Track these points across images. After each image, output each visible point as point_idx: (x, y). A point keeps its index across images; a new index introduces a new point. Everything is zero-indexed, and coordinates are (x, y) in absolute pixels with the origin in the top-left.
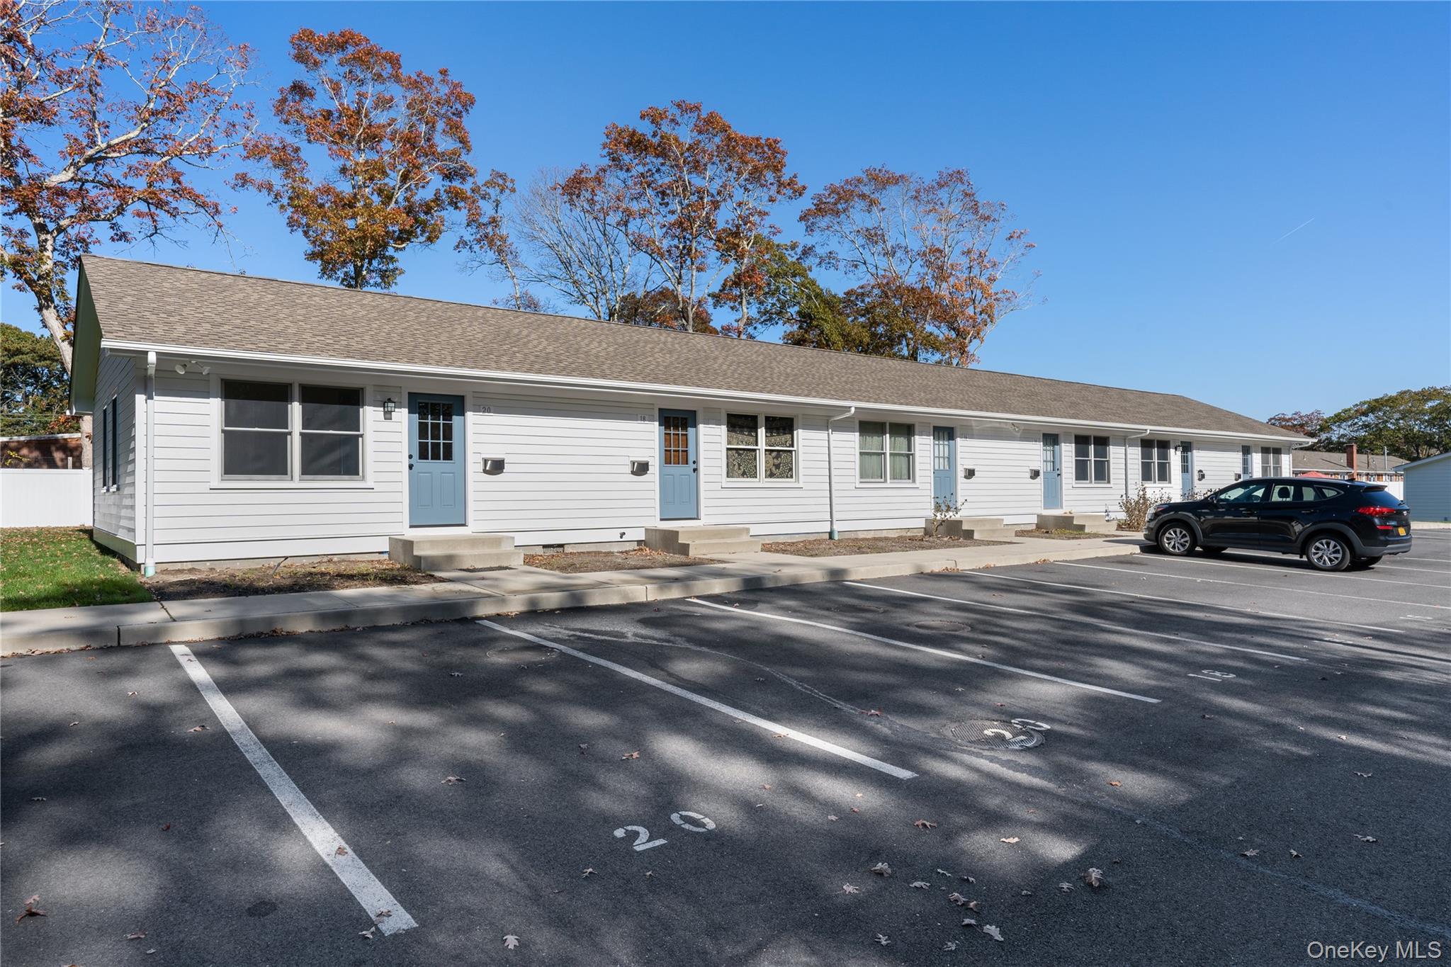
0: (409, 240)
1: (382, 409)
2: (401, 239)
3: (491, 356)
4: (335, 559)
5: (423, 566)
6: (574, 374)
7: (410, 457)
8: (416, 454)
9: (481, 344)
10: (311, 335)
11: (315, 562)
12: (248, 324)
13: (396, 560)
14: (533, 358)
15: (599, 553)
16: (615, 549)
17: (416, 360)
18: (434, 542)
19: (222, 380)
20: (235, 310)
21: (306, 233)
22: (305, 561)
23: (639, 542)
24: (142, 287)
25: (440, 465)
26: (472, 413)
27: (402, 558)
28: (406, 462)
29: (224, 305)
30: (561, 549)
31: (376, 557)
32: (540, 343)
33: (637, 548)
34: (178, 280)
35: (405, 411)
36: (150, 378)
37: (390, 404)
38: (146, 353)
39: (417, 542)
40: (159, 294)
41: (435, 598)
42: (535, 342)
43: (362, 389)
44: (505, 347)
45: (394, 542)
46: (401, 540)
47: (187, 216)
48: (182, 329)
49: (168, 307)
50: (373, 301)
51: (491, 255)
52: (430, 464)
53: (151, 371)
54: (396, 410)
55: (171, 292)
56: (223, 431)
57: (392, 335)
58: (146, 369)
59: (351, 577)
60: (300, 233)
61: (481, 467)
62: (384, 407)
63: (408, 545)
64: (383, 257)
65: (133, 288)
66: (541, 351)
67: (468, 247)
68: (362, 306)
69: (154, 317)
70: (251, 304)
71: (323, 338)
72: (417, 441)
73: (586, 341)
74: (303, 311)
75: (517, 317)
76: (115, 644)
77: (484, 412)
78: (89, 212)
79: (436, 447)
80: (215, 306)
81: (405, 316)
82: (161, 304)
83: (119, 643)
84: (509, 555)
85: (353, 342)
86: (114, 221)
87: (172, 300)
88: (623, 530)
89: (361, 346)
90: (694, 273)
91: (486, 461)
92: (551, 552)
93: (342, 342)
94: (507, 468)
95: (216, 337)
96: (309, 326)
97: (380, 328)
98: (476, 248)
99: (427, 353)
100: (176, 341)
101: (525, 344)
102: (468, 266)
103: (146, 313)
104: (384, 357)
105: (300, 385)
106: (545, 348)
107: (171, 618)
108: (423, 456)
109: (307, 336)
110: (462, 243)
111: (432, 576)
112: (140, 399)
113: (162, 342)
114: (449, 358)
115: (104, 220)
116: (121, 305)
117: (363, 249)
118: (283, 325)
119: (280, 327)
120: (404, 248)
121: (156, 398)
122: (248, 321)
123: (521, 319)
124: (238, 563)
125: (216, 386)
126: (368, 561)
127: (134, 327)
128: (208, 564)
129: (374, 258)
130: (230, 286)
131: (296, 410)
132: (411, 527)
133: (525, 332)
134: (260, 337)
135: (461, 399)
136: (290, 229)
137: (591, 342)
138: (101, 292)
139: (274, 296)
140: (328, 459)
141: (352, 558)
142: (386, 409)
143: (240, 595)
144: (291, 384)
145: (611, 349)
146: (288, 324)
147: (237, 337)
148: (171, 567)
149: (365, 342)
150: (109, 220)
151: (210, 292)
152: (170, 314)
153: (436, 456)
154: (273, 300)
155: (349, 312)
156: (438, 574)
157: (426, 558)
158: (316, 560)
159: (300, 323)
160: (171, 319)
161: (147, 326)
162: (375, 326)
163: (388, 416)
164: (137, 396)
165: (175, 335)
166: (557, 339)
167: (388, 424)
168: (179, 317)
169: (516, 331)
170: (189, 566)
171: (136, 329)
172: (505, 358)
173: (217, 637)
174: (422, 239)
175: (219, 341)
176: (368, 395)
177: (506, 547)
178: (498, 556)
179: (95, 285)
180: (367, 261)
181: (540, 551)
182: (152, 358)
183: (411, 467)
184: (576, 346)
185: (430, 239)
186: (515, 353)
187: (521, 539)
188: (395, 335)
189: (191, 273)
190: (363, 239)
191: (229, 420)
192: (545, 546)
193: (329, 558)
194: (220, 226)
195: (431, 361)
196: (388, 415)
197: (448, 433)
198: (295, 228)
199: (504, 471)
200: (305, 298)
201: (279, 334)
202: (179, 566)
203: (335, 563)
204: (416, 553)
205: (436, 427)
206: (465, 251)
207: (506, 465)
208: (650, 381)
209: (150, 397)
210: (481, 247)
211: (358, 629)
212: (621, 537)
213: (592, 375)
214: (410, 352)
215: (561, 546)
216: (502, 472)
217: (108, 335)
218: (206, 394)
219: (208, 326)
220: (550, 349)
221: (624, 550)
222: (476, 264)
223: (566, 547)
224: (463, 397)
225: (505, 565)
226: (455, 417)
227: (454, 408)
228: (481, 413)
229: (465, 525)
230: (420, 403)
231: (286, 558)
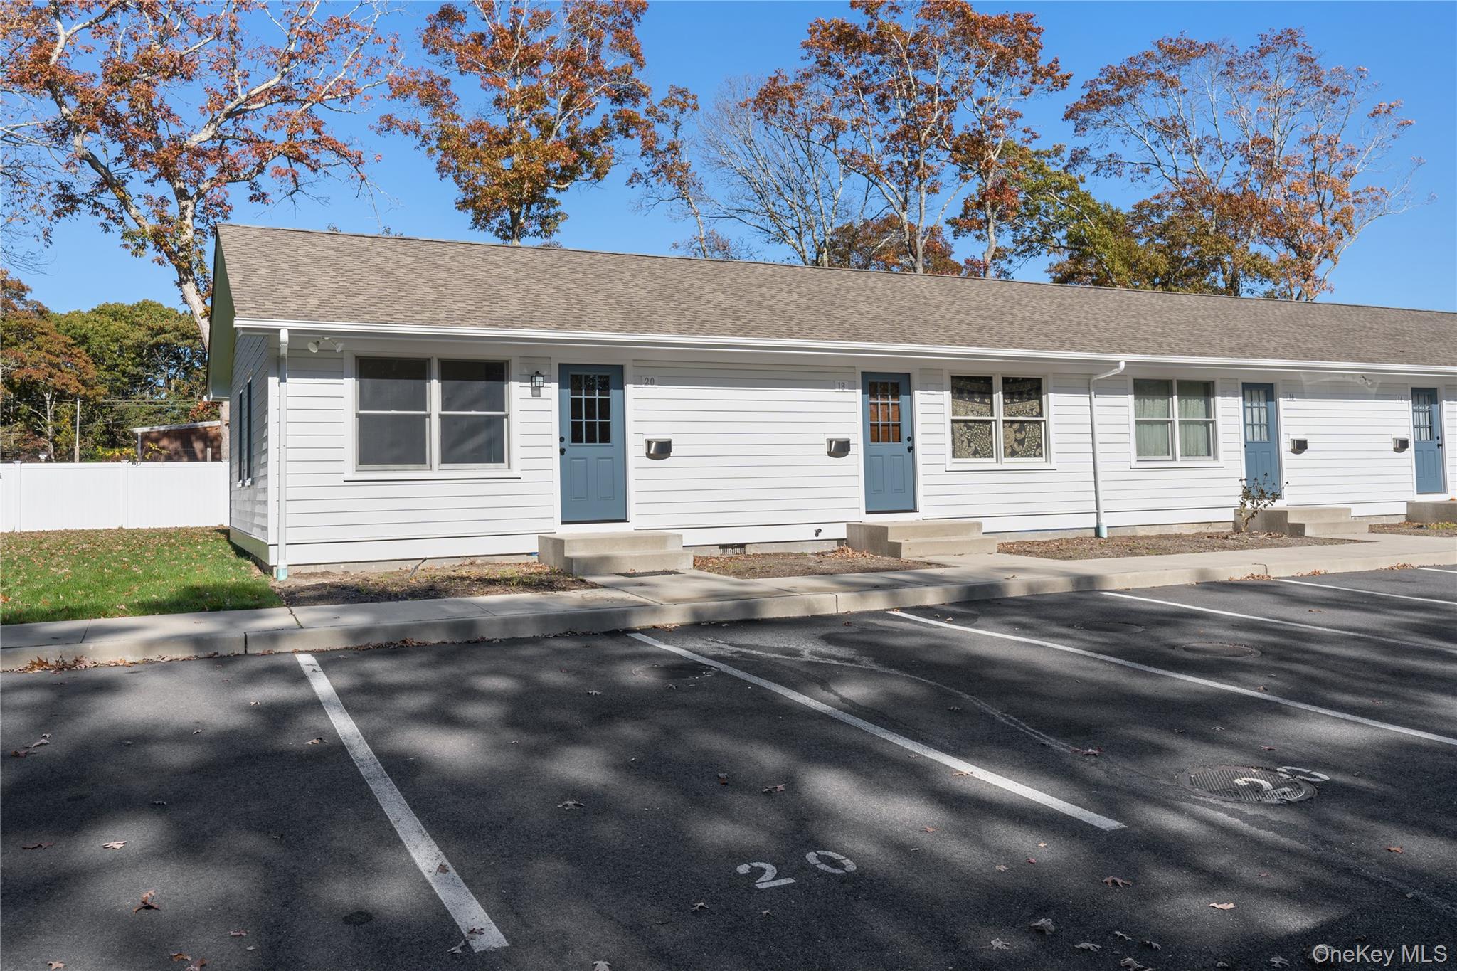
0: (572, 178)
1: (529, 384)
2: (563, 178)
3: (655, 316)
4: (479, 561)
5: (574, 569)
6: (753, 333)
7: (562, 440)
8: (568, 436)
9: (643, 302)
10: (451, 301)
11: (457, 564)
12: (385, 293)
13: (546, 563)
14: (704, 317)
15: (789, 554)
16: (809, 549)
17: (567, 326)
18: (588, 541)
19: (356, 357)
20: (371, 277)
21: (457, 179)
22: (445, 563)
23: (840, 541)
24: (277, 257)
25: (597, 449)
26: (632, 386)
27: (552, 560)
28: (557, 446)
29: (360, 272)
30: (742, 550)
31: (524, 559)
32: (715, 298)
33: (837, 548)
34: (314, 246)
35: (555, 385)
36: (283, 358)
37: (538, 379)
38: (278, 331)
39: (569, 541)
40: (293, 264)
41: (583, 607)
42: (709, 297)
43: (507, 361)
44: (672, 305)
45: (543, 540)
46: (550, 539)
47: (329, 169)
48: (315, 302)
49: (302, 278)
50: (523, 257)
51: (670, 189)
52: (584, 448)
53: (284, 351)
54: (545, 385)
55: (306, 260)
56: (358, 415)
57: (542, 297)
58: (279, 349)
59: (492, 582)
60: (450, 178)
61: (644, 451)
62: (532, 382)
63: (559, 544)
64: (543, 200)
65: (268, 258)
66: (715, 307)
67: (643, 181)
68: (509, 263)
69: (288, 290)
70: (389, 270)
71: (464, 305)
72: (569, 420)
73: (773, 292)
74: (444, 275)
75: (690, 267)
76: (242, 652)
77: (646, 384)
78: (230, 172)
79: (591, 426)
80: (350, 274)
81: (558, 273)
82: (295, 275)
83: (246, 651)
84: (676, 557)
85: (497, 308)
86: (254, 181)
87: (307, 269)
88: (818, 527)
89: (506, 312)
90: (924, 195)
91: (649, 443)
92: (730, 553)
93: (485, 308)
94: (675, 450)
95: (350, 310)
96: (449, 291)
97: (528, 290)
98: (653, 181)
99: (580, 317)
100: (309, 317)
101: (697, 299)
102: (644, 204)
103: (280, 286)
104: (531, 324)
105: (439, 359)
106: (721, 303)
107: (299, 624)
108: (576, 438)
109: (447, 303)
110: (636, 177)
111: (583, 581)
112: (273, 381)
113: (295, 318)
114: (605, 322)
115: (244, 180)
116: (254, 279)
117: (521, 193)
118: (422, 292)
119: (419, 294)
120: (567, 188)
121: (289, 380)
122: (384, 289)
123: (694, 268)
124: (374, 566)
125: (350, 364)
126: (515, 564)
127: (267, 302)
128: (342, 566)
129: (532, 203)
130: (367, 249)
131: (435, 388)
132: (563, 523)
133: (698, 285)
134: (397, 307)
135: (620, 369)
136: (439, 175)
137: (778, 293)
138: (235, 265)
139: (413, 259)
140: (470, 445)
141: (498, 560)
142: (534, 384)
143: (371, 601)
144: (429, 359)
145: (803, 300)
146: (427, 289)
147: (373, 309)
148: (304, 570)
149: (511, 307)
150: (248, 179)
151: (347, 258)
152: (303, 285)
153: (591, 439)
154: (412, 263)
155: (495, 272)
156: (590, 579)
157: (578, 560)
158: (457, 562)
159: (441, 288)
160: (305, 291)
161: (279, 300)
162: (523, 286)
163: (536, 392)
164: (270, 379)
165: (308, 309)
166: (736, 292)
167: (536, 403)
168: (312, 289)
169: (687, 284)
170: (323, 568)
171: (269, 305)
172: (670, 319)
173: (344, 646)
174: (587, 176)
175: (353, 315)
176: (514, 369)
177: (674, 547)
178: (663, 558)
179: (230, 258)
180: (525, 206)
181: (716, 552)
182: (284, 336)
183: (562, 452)
184: (760, 299)
185: (597, 176)
186: (684, 310)
187: (690, 538)
188: (545, 297)
189: (328, 237)
190: (521, 179)
191: (364, 402)
192: (722, 547)
193: (472, 560)
194: (363, 179)
195: (583, 326)
196: (536, 391)
197: (605, 412)
198: (445, 173)
199: (672, 454)
200: (447, 258)
201: (416, 302)
202: (312, 569)
203: (478, 565)
204: (567, 554)
205: (590, 403)
206: (640, 186)
207: (673, 447)
208: (849, 339)
209: (283, 380)
210: (658, 180)
211: (494, 641)
212: (817, 535)
213: (776, 334)
214: (560, 316)
215: (742, 546)
216: (669, 456)
217: (241, 313)
218: (340, 374)
219: (342, 297)
220: (726, 304)
221: (820, 552)
222: (652, 201)
223: (747, 547)
224: (621, 367)
225: (670, 568)
226: (612, 392)
227: (612, 382)
228: (643, 386)
229: (625, 521)
230: (572, 375)
231: (424, 560)
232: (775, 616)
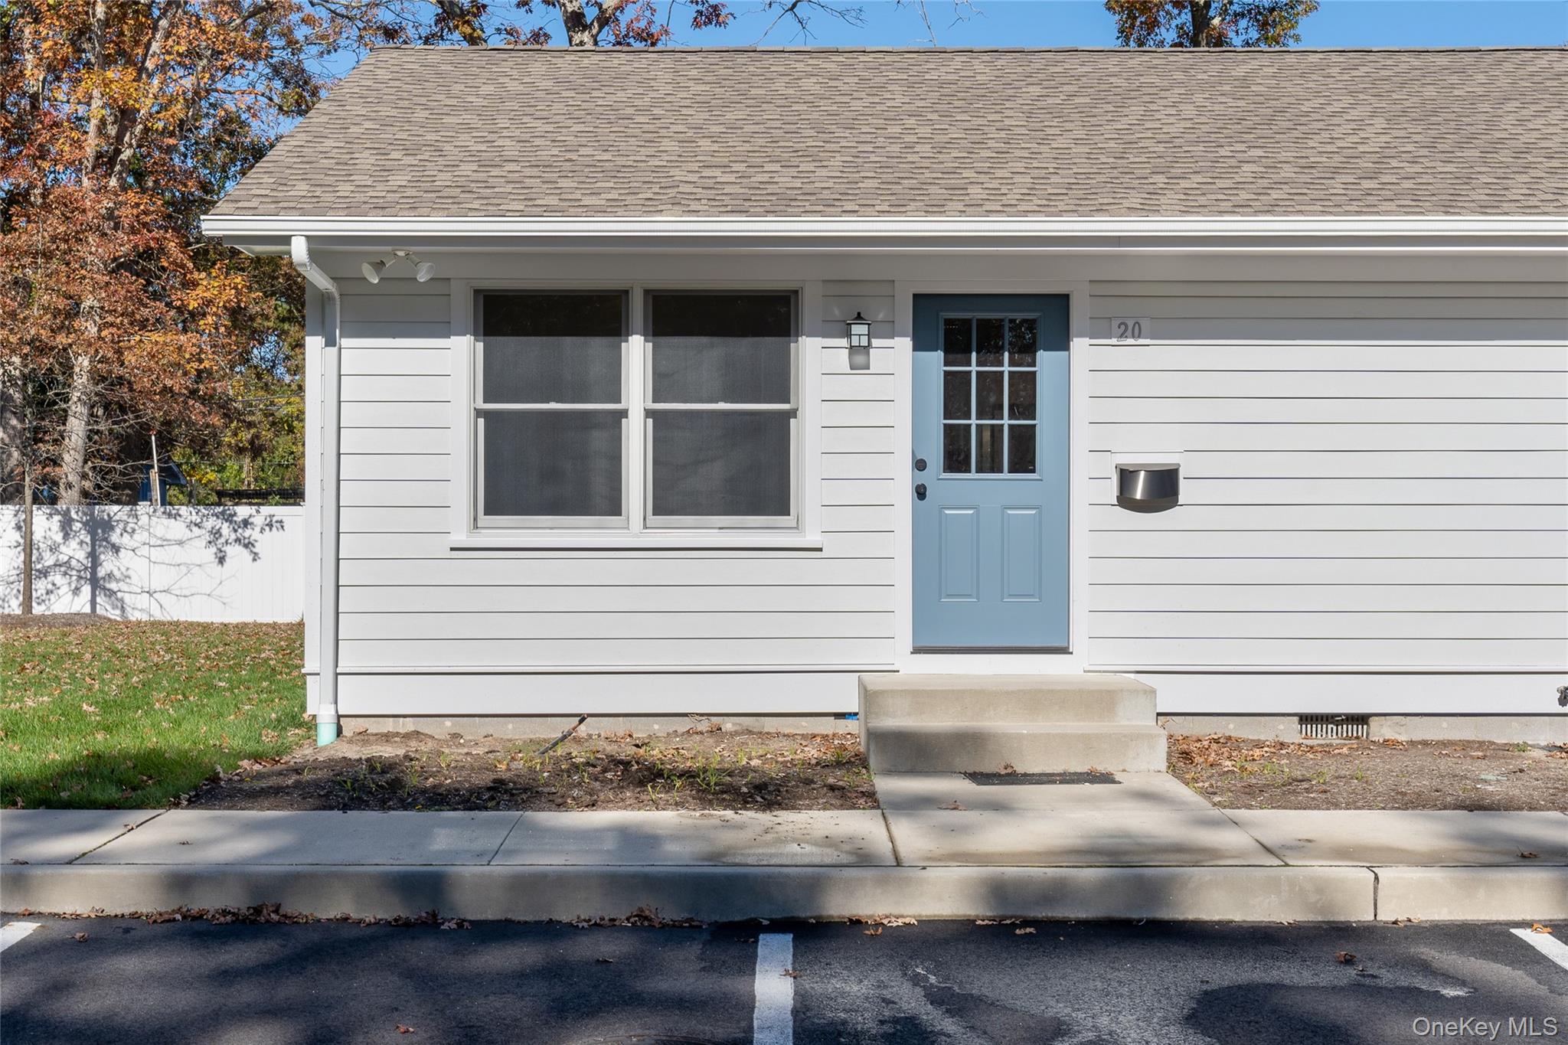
1: (844, 342)
4: (728, 725)
5: (872, 758)
7: (920, 465)
8: (935, 454)
11: (681, 730)
12: (569, 157)
16: (1540, 735)
19: (477, 292)
20: (574, 128)
22: (658, 727)
25: (1004, 484)
26: (1087, 341)
27: (863, 733)
28: (907, 480)
30: (1361, 731)
31: (828, 726)
35: (905, 343)
37: (860, 329)
38: (286, 240)
43: (796, 292)
46: (864, 685)
49: (428, 137)
52: (973, 483)
53: (321, 283)
54: (875, 342)
56: (479, 413)
61: (1115, 492)
62: (849, 336)
69: (374, 160)
72: (937, 422)
77: (1122, 336)
79: (989, 436)
84: (1126, 741)
91: (1127, 474)
92: (1327, 734)
93: (756, 179)
94: (1186, 491)
100: (352, 209)
103: (364, 153)
105: (647, 292)
107: (87, 853)
108: (956, 459)
112: (312, 345)
113: (320, 209)
114: (1016, 194)
121: (342, 342)
122: (577, 149)
124: (510, 725)
125: (463, 306)
126: (804, 736)
128: (448, 722)
131: (638, 354)
132: (917, 651)
134: (564, 183)
135: (1062, 301)
140: (715, 477)
141: (770, 725)
142: (853, 342)
144: (626, 292)
148: (374, 727)
149: (819, 172)
153: (989, 463)
156: (881, 783)
158: (682, 726)
160: (406, 160)
163: (860, 359)
164: (305, 340)
165: (369, 195)
167: (860, 385)
168: (426, 156)
170: (409, 725)
173: (131, 911)
176: (809, 308)
177: (1131, 719)
178: (1087, 742)
181: (1291, 732)
182: (299, 250)
183: (921, 492)
187: (1174, 695)
188: (924, 149)
191: (493, 385)
192: (1307, 719)
193: (713, 724)
196: (859, 357)
197: (1025, 406)
199: (1181, 500)
201: (617, 171)
202: (389, 726)
203: (721, 736)
205: (990, 383)
207: (1183, 485)
209: (334, 342)
214: (919, 187)
215: (1362, 719)
216: (1176, 504)
217: (224, 209)
218: (441, 328)
223: (1373, 721)
224: (1064, 299)
225: (1102, 767)
226: (1042, 356)
227: (1041, 331)
228: (1114, 341)
229: (1064, 650)
230: (948, 322)
231: (582, 719)
232: (1216, 918)
